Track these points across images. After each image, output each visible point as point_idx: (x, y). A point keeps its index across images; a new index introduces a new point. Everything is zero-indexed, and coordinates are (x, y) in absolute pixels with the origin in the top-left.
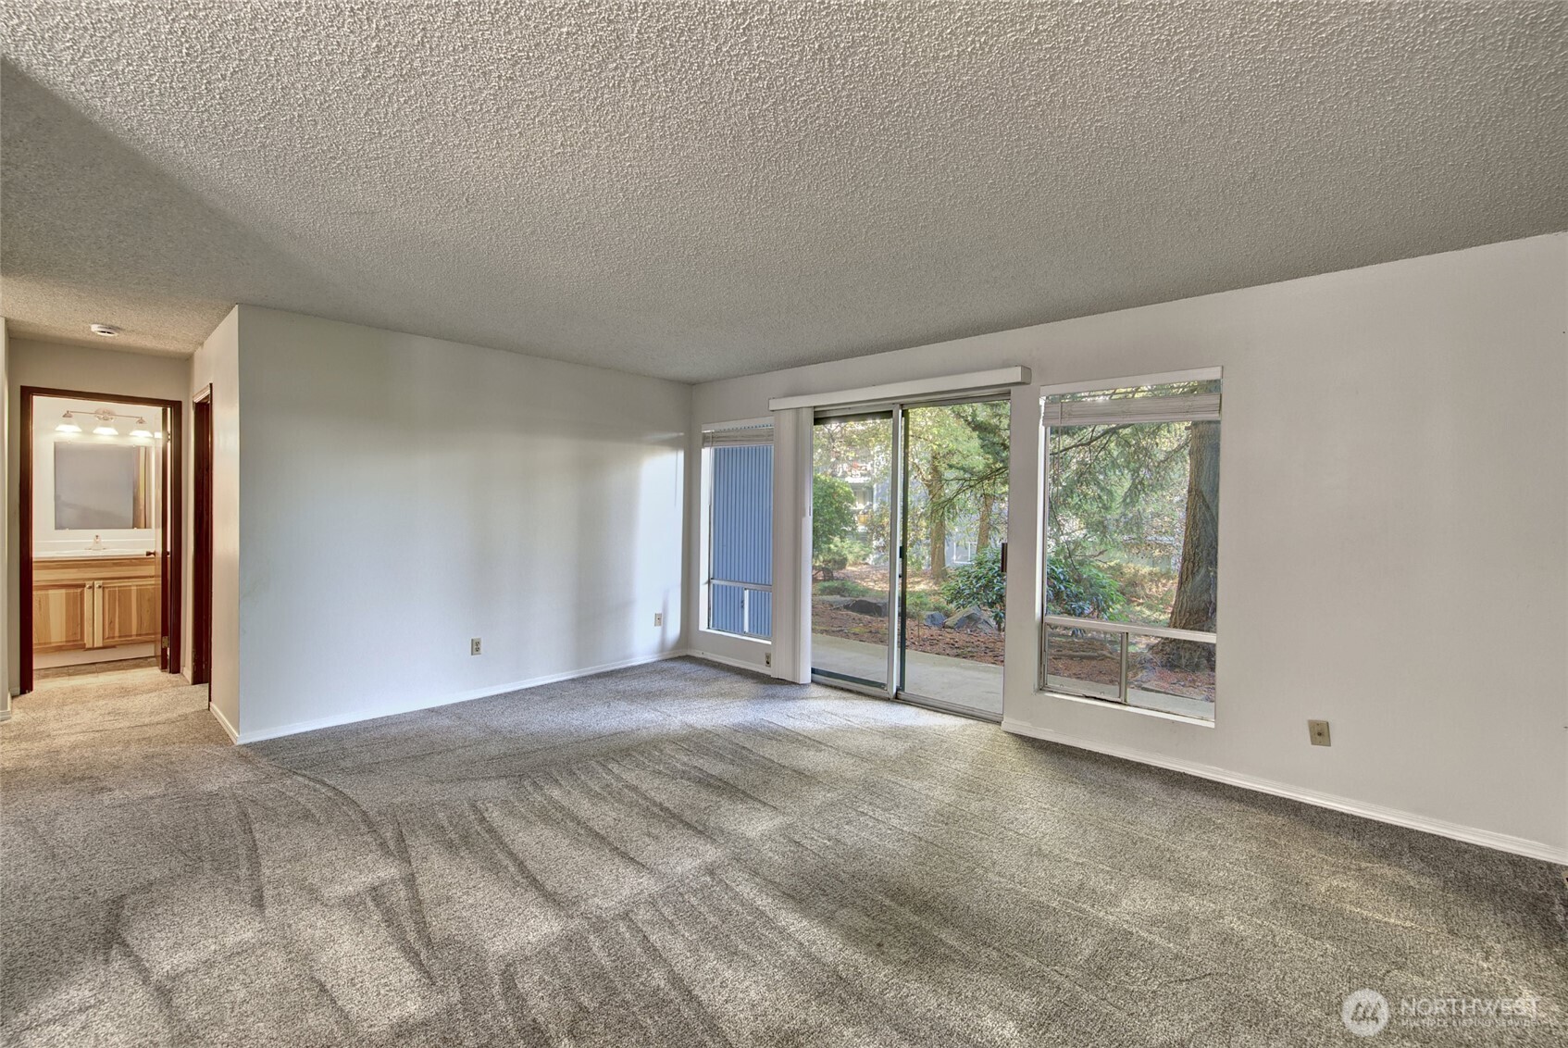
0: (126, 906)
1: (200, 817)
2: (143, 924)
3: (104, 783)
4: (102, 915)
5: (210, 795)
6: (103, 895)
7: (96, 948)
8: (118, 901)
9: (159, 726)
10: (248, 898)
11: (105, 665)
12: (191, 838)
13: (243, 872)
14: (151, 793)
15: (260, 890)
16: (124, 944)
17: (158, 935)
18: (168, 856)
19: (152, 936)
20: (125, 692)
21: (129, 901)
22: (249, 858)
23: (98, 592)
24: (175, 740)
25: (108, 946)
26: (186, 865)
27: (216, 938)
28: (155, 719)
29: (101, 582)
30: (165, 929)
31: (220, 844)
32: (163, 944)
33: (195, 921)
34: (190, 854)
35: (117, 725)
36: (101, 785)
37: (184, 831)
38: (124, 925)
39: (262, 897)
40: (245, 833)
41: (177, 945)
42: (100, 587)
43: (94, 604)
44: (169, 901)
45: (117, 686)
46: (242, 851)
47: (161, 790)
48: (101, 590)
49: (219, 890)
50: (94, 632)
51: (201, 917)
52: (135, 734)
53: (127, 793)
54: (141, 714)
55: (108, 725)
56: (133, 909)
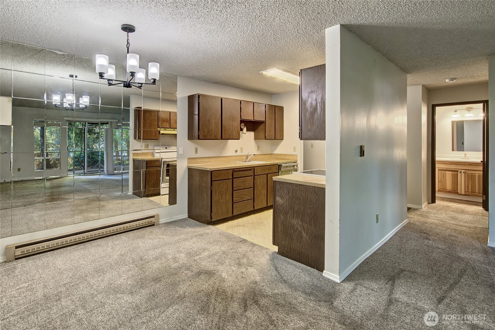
0: (403, 273)
1: (448, 262)
2: (403, 281)
3: (430, 237)
4: (396, 271)
5: (459, 258)
6: (401, 267)
7: (387, 278)
8: (402, 271)
9: (463, 227)
10: (438, 296)
11: (465, 202)
12: (439, 267)
13: (445, 288)
14: (440, 247)
15: (444, 297)
16: (394, 282)
17: (403, 287)
18: (427, 267)
19: (402, 286)
20: (463, 212)
21: (405, 272)
22: (451, 285)
23: (463, 175)
24: (464, 234)
25: (390, 280)
26: (429, 274)
27: (417, 300)
28: (464, 224)
29: (464, 171)
30: (407, 286)
31: (446, 274)
32: (402, 290)
33: (416, 291)
34: (434, 271)
35: (450, 222)
36: (429, 237)
37: (439, 263)
38: (398, 278)
39: (443, 300)
40: (458, 276)
41: (405, 293)
42: (464, 172)
43: (462, 179)
44: (415, 280)
45: (462, 209)
46: (451, 281)
47: (443, 247)
48: (464, 174)
49: (432, 288)
50: (462, 189)
51: (419, 291)
52: (453, 227)
53: (433, 243)
54: (461, 221)
55: (447, 221)
56: (404, 275)
